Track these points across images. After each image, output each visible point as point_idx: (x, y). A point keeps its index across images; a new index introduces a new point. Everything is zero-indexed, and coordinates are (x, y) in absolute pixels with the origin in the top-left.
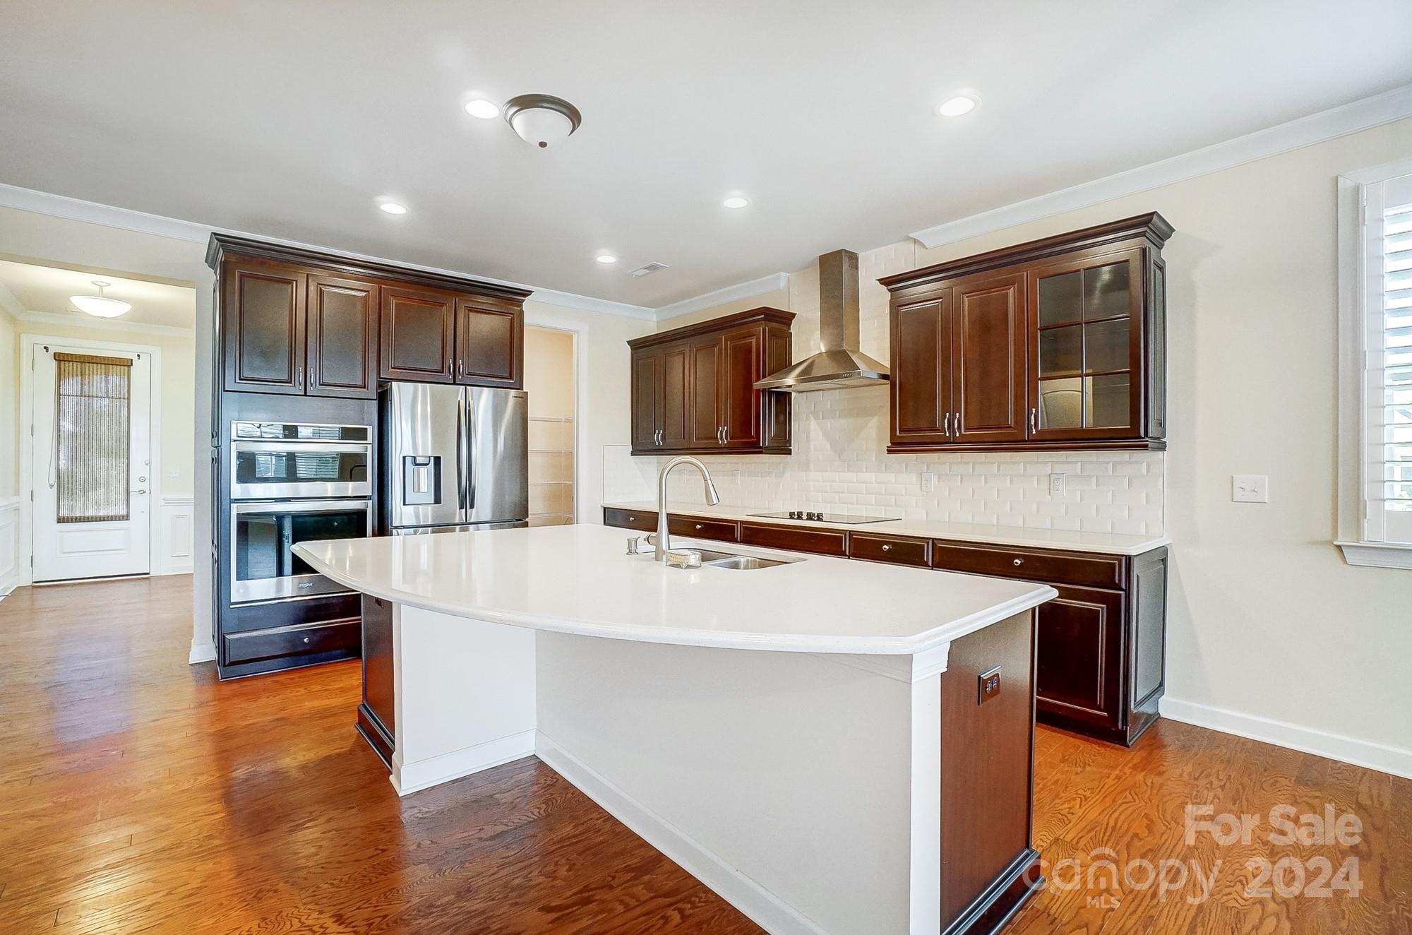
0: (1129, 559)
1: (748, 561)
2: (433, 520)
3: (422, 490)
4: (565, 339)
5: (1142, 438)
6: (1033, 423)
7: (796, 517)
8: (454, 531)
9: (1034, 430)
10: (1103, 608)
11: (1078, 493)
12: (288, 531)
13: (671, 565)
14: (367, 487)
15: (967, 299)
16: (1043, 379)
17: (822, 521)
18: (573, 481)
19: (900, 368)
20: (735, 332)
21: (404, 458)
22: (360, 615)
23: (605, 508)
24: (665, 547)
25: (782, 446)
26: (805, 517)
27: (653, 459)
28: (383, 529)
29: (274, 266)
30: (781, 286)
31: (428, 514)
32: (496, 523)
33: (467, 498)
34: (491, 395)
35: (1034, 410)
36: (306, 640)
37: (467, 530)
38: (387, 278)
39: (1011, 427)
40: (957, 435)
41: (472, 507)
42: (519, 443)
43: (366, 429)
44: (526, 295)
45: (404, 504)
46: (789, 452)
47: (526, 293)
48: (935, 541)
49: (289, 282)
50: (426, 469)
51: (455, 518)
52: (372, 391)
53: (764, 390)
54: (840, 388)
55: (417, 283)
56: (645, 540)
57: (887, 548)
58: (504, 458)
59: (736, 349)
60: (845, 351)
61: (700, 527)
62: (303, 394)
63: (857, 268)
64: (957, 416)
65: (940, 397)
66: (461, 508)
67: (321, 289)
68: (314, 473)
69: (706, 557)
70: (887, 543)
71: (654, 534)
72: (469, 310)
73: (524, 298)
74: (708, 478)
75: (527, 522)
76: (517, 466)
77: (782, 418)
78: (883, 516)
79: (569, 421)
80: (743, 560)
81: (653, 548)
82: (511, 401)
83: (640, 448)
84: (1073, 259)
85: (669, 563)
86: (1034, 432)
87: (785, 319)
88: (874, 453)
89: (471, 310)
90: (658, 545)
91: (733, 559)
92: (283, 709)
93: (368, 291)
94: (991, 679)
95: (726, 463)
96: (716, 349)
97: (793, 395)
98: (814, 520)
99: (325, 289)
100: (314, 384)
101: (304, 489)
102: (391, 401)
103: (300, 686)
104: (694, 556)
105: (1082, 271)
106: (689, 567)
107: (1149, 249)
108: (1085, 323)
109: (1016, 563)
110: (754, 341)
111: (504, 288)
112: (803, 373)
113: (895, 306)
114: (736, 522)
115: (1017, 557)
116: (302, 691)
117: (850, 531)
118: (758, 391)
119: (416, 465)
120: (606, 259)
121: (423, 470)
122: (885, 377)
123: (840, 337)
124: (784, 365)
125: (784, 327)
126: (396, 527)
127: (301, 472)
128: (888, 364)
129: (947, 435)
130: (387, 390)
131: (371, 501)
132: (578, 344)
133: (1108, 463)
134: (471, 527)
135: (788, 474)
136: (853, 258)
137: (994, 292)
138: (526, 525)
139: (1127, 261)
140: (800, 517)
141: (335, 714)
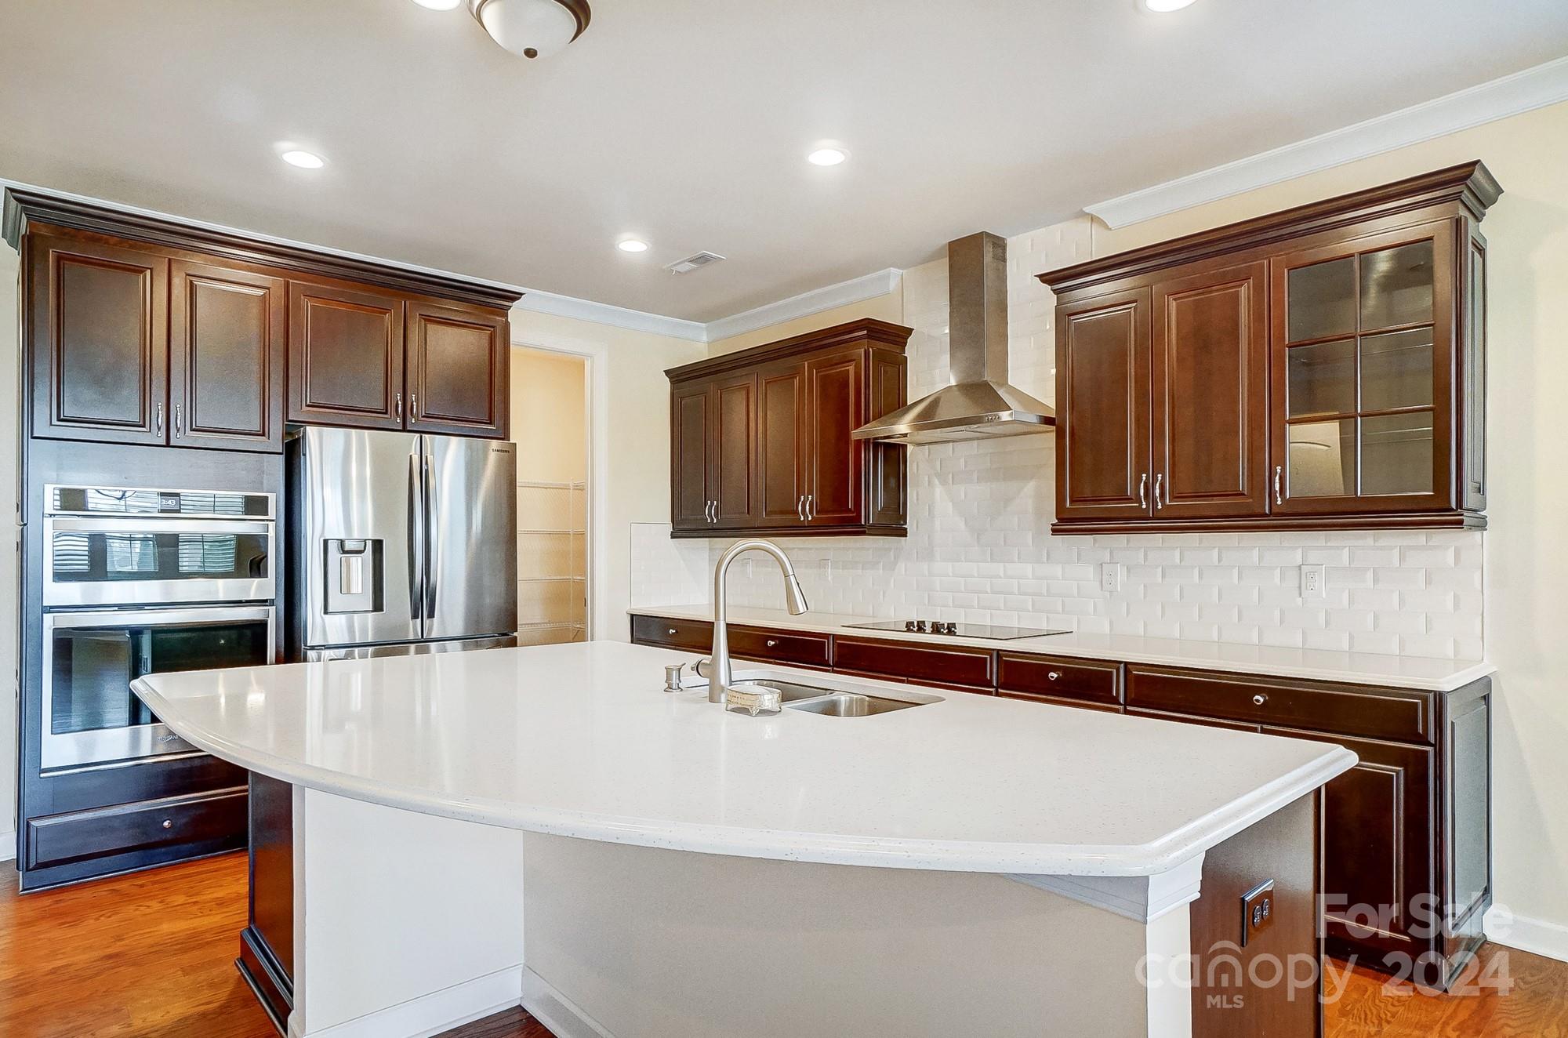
0: (1440, 698)
1: (851, 700)
2: (375, 634)
3: (354, 591)
4: (573, 367)
5: (1452, 510)
6: (1277, 488)
7: (915, 629)
8: (406, 652)
9: (1279, 499)
10: (1398, 773)
11: (1346, 595)
12: (146, 653)
13: (733, 710)
14: (267, 586)
15: (1174, 303)
16: (1292, 422)
17: (954, 634)
18: (586, 575)
19: (1072, 408)
20: (823, 356)
21: (326, 542)
22: (247, 783)
23: (632, 616)
24: (723, 680)
25: (894, 525)
26: (928, 629)
27: (703, 543)
28: (292, 652)
29: (115, 245)
30: (891, 289)
31: (367, 626)
32: (472, 639)
33: (423, 602)
34: (463, 447)
35: (1279, 468)
36: (166, 824)
37: (426, 651)
38: (295, 269)
39: (1244, 494)
40: (1160, 507)
41: (431, 615)
42: (505, 520)
43: (267, 498)
44: (513, 299)
45: (326, 612)
46: (903, 533)
47: (514, 296)
48: (1129, 666)
49: (140, 270)
50: (360, 559)
51: (407, 632)
52: (275, 441)
53: (867, 441)
54: (978, 439)
55: (345, 278)
56: (692, 669)
57: (1055, 676)
58: (482, 543)
59: (825, 382)
60: (986, 385)
61: (772, 643)
62: (164, 444)
63: (1004, 260)
64: (1160, 478)
65: (1133, 447)
66: (415, 617)
67: (191, 282)
68: (199, 564)
69: (789, 694)
70: (1055, 669)
71: (706, 659)
72: (425, 319)
73: (510, 304)
74: (791, 573)
75: (516, 637)
76: (500, 556)
77: (893, 482)
78: (1044, 626)
79: (580, 488)
80: (843, 699)
81: (707, 681)
82: (493, 457)
83: (686, 525)
84: (1342, 238)
85: (731, 706)
86: (1279, 502)
87: (898, 336)
88: (1030, 535)
89: (429, 320)
90: (713, 676)
91: (828, 698)
92: (119, 938)
93: (268, 289)
94: (1259, 900)
95: (811, 549)
96: (796, 381)
97: (910, 448)
98: (943, 633)
99: (198, 282)
100: (182, 429)
101: (182, 589)
102: (305, 455)
103: (153, 898)
104: (770, 696)
105: (1357, 257)
106: (763, 712)
107: (1466, 218)
108: (1361, 336)
109: (1258, 701)
110: (851, 369)
111: (480, 288)
112: (922, 416)
113: (1063, 316)
114: (826, 636)
115: (1259, 691)
116: (155, 905)
117: (998, 650)
118: (859, 441)
119: (345, 552)
120: (632, 246)
121: (356, 562)
122: (1048, 421)
123: (979, 362)
124: (897, 404)
125: (896, 349)
126: (313, 648)
127: (184, 564)
128: (1053, 405)
129: (1144, 506)
130: (299, 438)
131: (274, 607)
132: (592, 376)
133: (1391, 548)
134: (433, 645)
135: (901, 566)
136: (999, 244)
137: (1218, 290)
138: (513, 643)
139: (1431, 238)
140: (921, 628)
141: (208, 943)
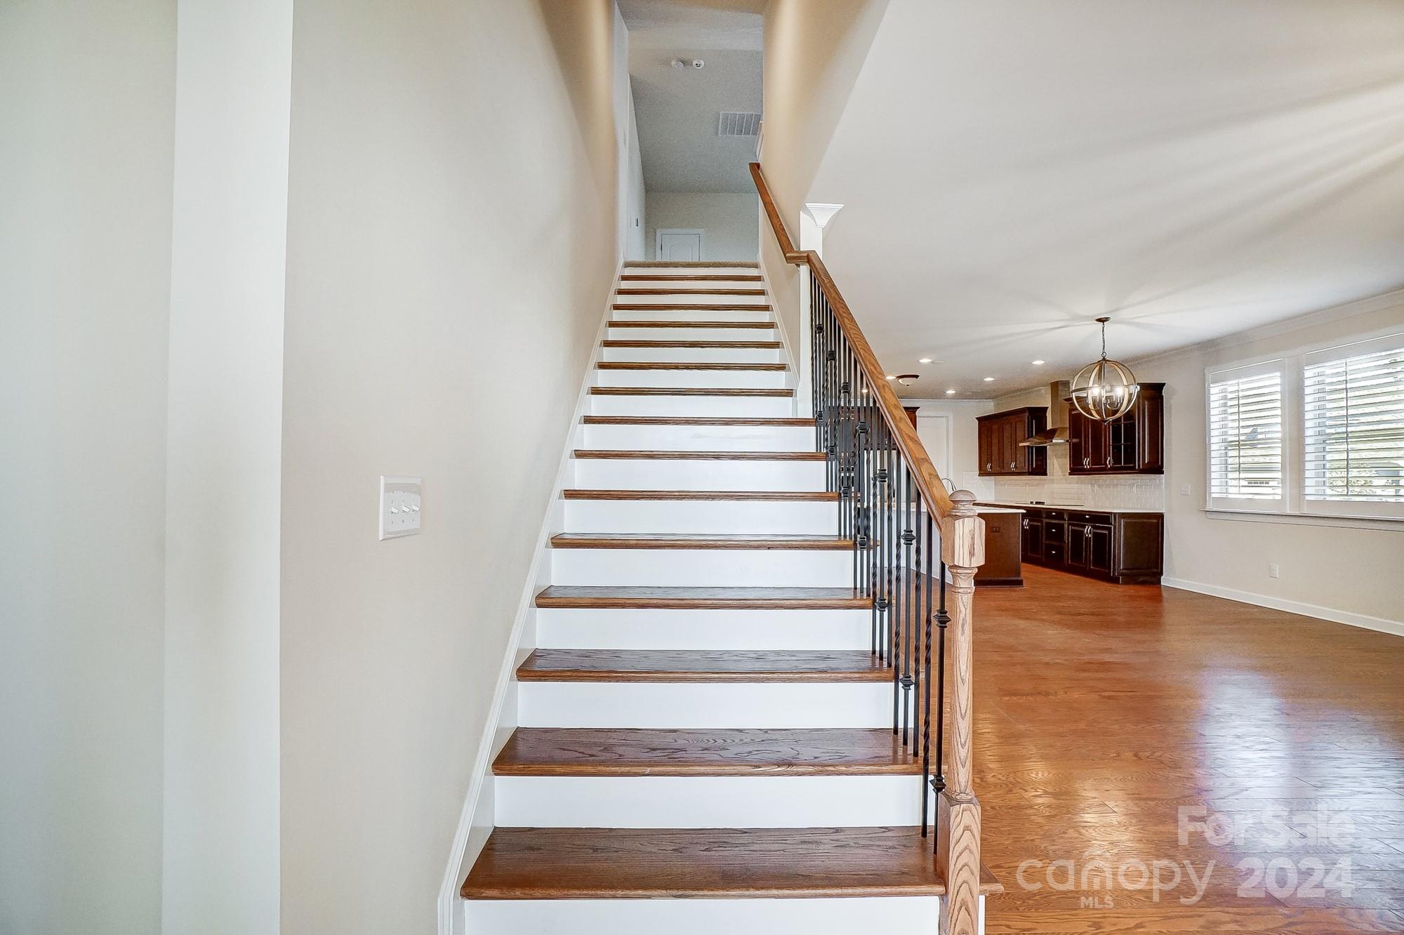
46: (1046, 474)
83: (983, 472)
97: (1048, 447)
133: (1148, 479)
135: (1046, 486)
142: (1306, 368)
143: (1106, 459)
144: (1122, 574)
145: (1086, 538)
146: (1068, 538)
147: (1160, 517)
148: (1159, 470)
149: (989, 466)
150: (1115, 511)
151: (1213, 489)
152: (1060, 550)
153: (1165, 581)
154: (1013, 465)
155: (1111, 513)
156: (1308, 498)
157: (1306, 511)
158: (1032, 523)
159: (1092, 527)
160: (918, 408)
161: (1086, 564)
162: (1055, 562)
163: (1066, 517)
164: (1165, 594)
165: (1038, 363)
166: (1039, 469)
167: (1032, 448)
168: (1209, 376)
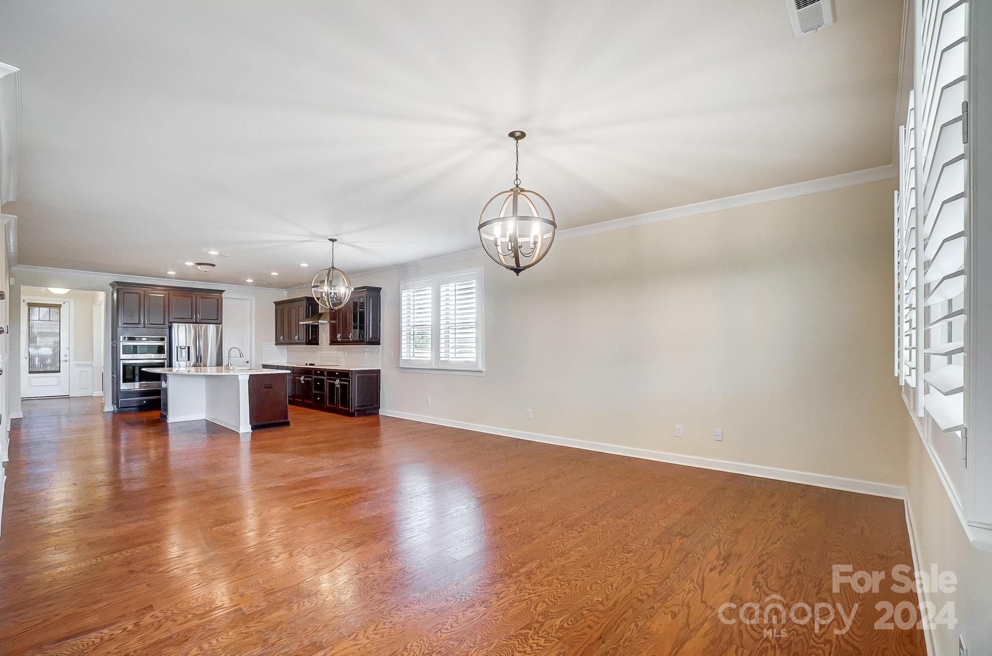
3: (183, 357)
14: (165, 356)
21: (177, 347)
23: (263, 365)
29: (134, 289)
33: (199, 359)
34: (212, 326)
36: (144, 402)
38: (171, 290)
41: (201, 362)
43: (165, 338)
45: (178, 360)
46: (317, 345)
49: (138, 293)
52: (167, 326)
55: (181, 291)
62: (143, 327)
66: (197, 362)
72: (200, 298)
73: (222, 293)
93: (166, 294)
97: (320, 325)
99: (150, 295)
100: (147, 324)
102: (173, 329)
111: (213, 290)
119: (182, 349)
121: (184, 351)
130: (171, 326)
131: (166, 360)
135: (316, 352)
142: (441, 286)
143: (349, 335)
144: (357, 411)
145: (337, 388)
146: (327, 388)
147: (378, 372)
148: (378, 343)
149: (282, 338)
150: (351, 369)
151: (403, 355)
152: (322, 396)
153: (382, 412)
154: (296, 337)
155: (350, 371)
156: (441, 359)
157: (440, 367)
158: (306, 379)
159: (340, 380)
160: (224, 291)
161: (337, 405)
162: (319, 406)
163: (325, 374)
164: (382, 420)
165: (304, 265)
166: (313, 340)
167: (309, 325)
168: (402, 286)
